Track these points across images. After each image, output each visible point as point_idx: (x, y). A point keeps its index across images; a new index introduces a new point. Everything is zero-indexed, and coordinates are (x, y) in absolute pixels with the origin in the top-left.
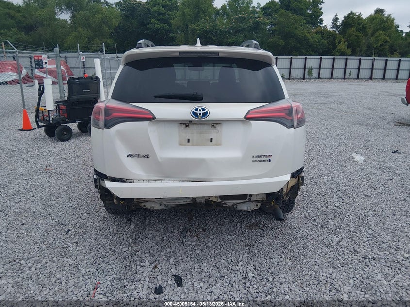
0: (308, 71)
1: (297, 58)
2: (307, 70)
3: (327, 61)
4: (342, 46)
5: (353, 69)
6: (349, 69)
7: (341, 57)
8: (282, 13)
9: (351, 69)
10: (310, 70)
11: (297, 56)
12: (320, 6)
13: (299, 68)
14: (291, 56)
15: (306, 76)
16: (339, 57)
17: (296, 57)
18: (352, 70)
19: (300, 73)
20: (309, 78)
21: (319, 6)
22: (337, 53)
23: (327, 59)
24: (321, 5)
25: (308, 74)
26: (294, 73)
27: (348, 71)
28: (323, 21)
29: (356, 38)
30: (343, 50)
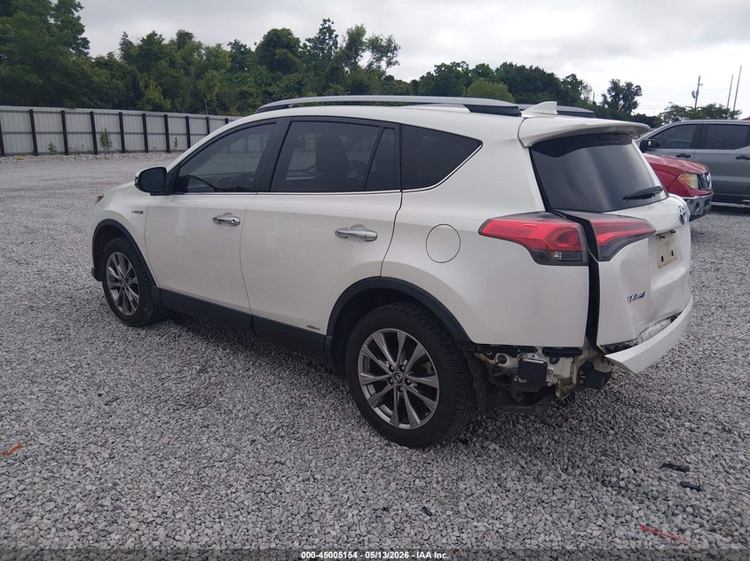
0: (102, 138)
1: (74, 113)
2: (98, 137)
3: (132, 120)
4: (154, 94)
5: (179, 134)
6: (173, 134)
7: (155, 113)
8: (23, 19)
9: (176, 134)
10: (105, 135)
11: (73, 108)
12: (76, 14)
13: (82, 133)
14: (62, 109)
15: (100, 148)
16: (152, 113)
17: (72, 110)
18: (177, 137)
19: (85, 142)
20: (105, 152)
21: (74, 12)
22: (148, 107)
23: (132, 115)
24: (77, 11)
25: (103, 144)
26: (74, 142)
27: (172, 139)
28: (88, 42)
29: (173, 79)
30: (156, 101)
